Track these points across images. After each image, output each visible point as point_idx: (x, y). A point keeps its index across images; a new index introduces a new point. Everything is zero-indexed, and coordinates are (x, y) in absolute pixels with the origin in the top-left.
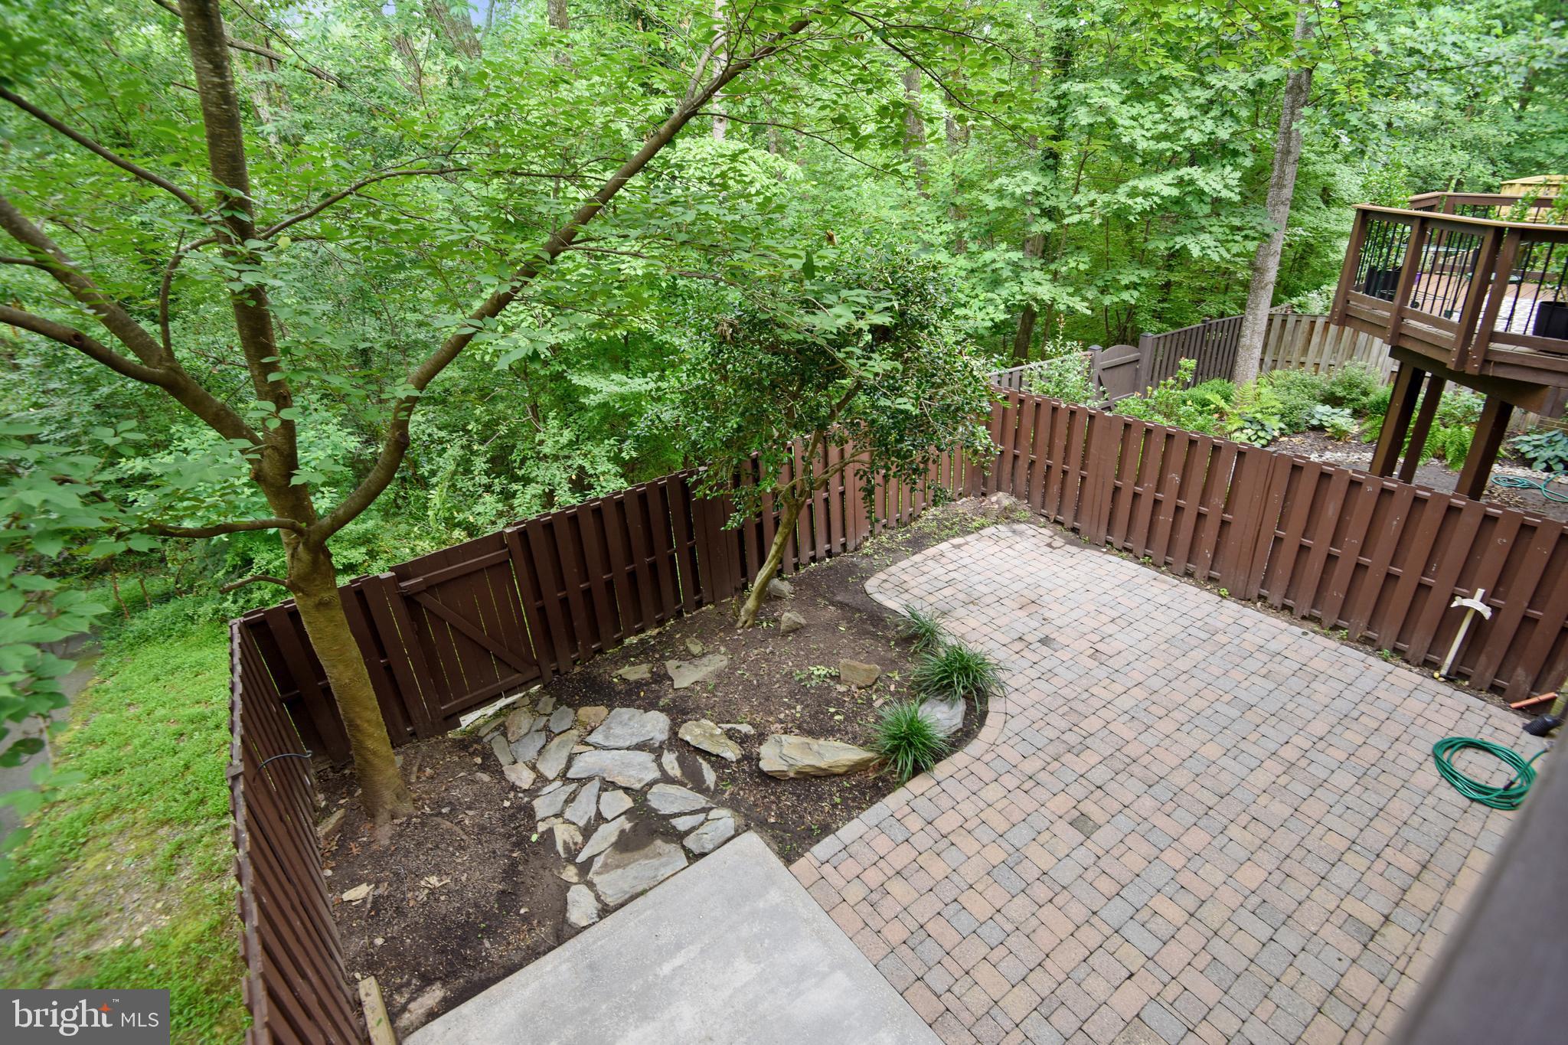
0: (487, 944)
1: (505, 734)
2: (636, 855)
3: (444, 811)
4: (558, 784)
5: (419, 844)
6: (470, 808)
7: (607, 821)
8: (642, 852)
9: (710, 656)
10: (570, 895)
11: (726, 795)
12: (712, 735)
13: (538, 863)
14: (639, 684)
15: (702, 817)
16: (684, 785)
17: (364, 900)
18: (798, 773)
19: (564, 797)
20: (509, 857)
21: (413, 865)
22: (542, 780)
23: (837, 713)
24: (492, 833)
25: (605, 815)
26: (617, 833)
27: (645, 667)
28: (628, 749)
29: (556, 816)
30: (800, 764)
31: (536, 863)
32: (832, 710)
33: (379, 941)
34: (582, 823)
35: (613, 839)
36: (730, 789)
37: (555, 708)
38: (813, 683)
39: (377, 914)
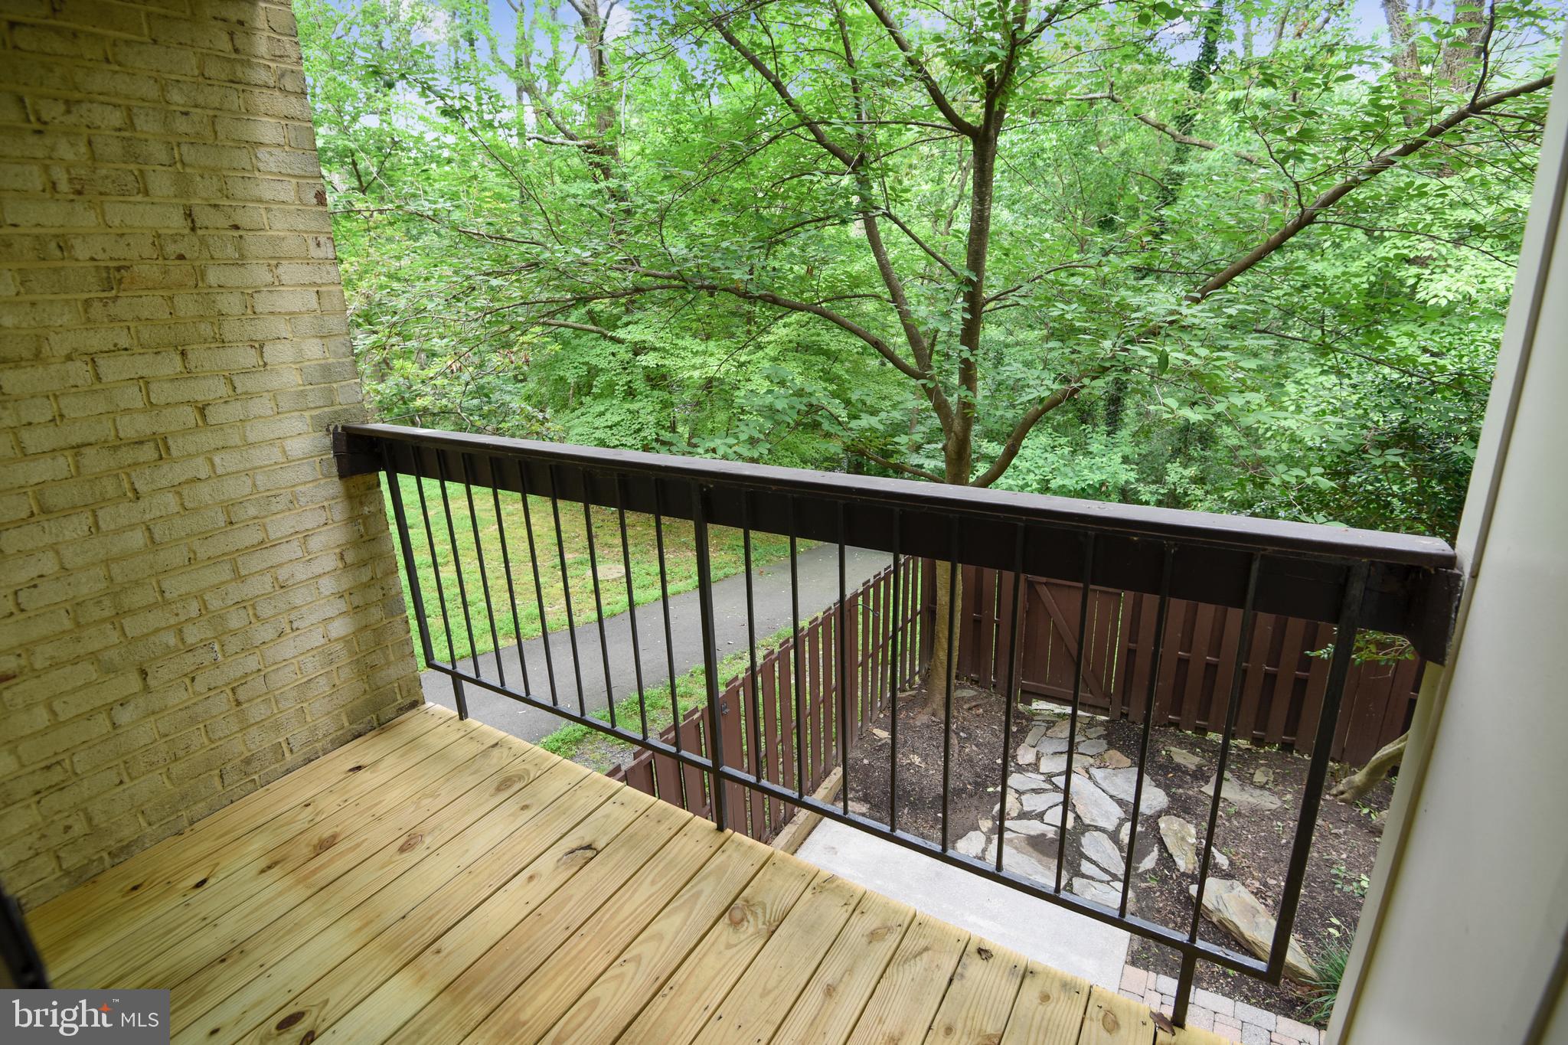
0: (906, 811)
1: (1048, 729)
2: (1035, 854)
3: (962, 734)
4: (1042, 778)
5: (931, 738)
6: (977, 746)
7: (1042, 821)
8: (1041, 856)
9: (1267, 793)
10: (972, 834)
11: (1143, 885)
12: (1183, 839)
13: (976, 803)
14: (1178, 768)
15: (1107, 878)
16: (1121, 850)
17: (881, 740)
18: (1220, 922)
19: (1034, 787)
20: (965, 784)
21: (917, 744)
22: (1035, 767)
23: (1338, 928)
24: (972, 767)
25: (1045, 817)
26: (1039, 832)
27: (1197, 760)
28: (1111, 797)
29: (1017, 791)
30: (1227, 915)
31: (975, 801)
32: (1335, 921)
33: (866, 761)
34: (1026, 809)
35: (1033, 833)
36: (1153, 884)
37: (1099, 738)
38: (1347, 889)
39: (879, 750)
